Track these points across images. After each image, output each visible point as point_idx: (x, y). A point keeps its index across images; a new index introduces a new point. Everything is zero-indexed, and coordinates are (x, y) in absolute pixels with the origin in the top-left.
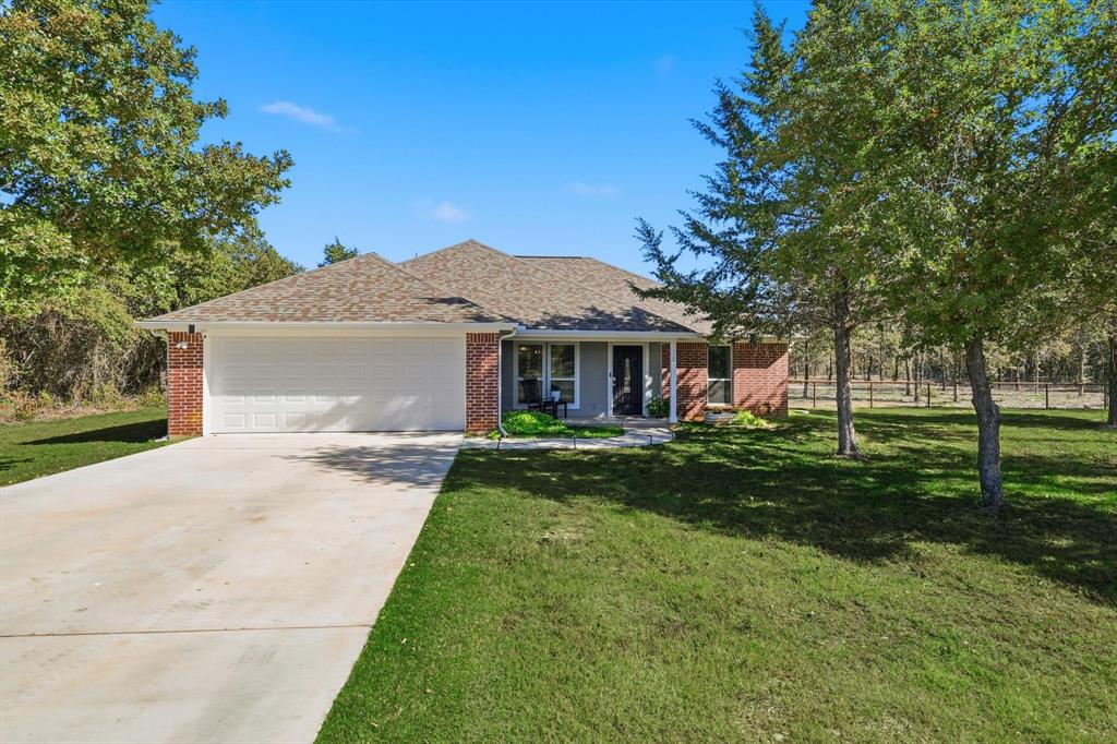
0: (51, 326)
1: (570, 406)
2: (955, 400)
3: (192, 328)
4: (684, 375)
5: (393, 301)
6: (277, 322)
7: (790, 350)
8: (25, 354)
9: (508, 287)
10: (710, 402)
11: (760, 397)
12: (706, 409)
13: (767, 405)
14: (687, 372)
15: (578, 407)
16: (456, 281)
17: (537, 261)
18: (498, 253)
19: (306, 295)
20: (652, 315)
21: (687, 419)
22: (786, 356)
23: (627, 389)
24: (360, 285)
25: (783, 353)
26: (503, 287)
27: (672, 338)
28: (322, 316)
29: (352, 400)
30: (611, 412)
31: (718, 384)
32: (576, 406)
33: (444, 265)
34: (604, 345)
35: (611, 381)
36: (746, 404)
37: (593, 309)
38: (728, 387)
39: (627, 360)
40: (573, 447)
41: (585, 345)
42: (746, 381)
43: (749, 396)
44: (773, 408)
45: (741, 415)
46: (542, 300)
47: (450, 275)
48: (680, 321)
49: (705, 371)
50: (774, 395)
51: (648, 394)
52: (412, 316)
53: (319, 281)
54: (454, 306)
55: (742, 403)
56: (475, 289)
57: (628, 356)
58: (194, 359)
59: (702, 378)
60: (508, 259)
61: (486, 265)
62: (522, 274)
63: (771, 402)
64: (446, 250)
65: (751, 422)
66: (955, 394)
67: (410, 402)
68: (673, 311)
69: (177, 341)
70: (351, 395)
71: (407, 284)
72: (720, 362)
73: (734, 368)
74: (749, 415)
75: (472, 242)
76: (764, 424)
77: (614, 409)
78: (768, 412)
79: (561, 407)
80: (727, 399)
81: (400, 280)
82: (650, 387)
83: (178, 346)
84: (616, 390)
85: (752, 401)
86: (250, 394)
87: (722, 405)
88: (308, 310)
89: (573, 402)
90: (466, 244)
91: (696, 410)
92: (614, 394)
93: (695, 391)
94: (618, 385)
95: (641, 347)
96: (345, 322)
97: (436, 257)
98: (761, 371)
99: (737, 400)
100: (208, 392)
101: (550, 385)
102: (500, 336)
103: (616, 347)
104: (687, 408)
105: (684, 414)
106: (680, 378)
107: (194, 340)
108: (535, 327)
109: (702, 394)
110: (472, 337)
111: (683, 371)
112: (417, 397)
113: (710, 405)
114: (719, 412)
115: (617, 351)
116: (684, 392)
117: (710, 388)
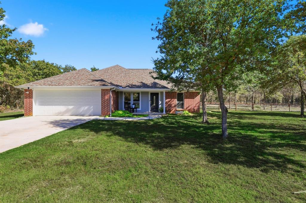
0: (9, 88)
1: (138, 109)
2: (264, 109)
3: (29, 88)
4: (170, 101)
5: (83, 80)
6: (51, 86)
7: (201, 94)
8: (4, 96)
9: (122, 77)
10: (178, 108)
11: (192, 107)
12: (176, 110)
13: (194, 109)
14: (171, 100)
15: (141, 110)
16: (109, 76)
17: (136, 70)
18: (123, 68)
19: (61, 79)
20: (159, 84)
21: (171, 113)
22: (199, 95)
23: (154, 105)
24: (77, 77)
26: (121, 77)
27: (164, 90)
28: (63, 84)
29: (71, 107)
30: (150, 111)
31: (179, 104)
32: (140, 109)
33: (108, 71)
34: (147, 93)
35: (150, 102)
36: (188, 109)
37: (142, 82)
38: (183, 104)
39: (155, 97)
40: (125, 119)
41: (143, 93)
42: (188, 103)
43: (189, 107)
44: (195, 110)
45: (185, 112)
46: (130, 80)
47: (108, 74)
48: (166, 86)
49: (176, 100)
50: (196, 106)
51: (160, 106)
52: (87, 85)
53: (67, 76)
54: (99, 82)
55: (187, 108)
56: (113, 78)
57: (155, 95)
58: (30, 96)
59: (175, 102)
60: (125, 70)
61: (119, 71)
62: (127, 74)
63: (195, 108)
64: (109, 68)
65: (187, 114)
66: (264, 107)
67: (86, 108)
68: (164, 83)
69: (26, 91)
70: (72, 106)
71: (89, 76)
72: (180, 97)
73: (184, 99)
74: (187, 112)
75: (117, 65)
76: (190, 114)
77: (151, 110)
78: (194, 111)
79: (135, 109)
80: (182, 108)
81: (88, 75)
82: (161, 104)
83: (26, 93)
85: (189, 108)
86: (46, 105)
87: (181, 109)
88: (60, 83)
89: (139, 108)
90: (115, 66)
91: (173, 111)
92: (151, 106)
93: (173, 105)
94: (152, 104)
95: (158, 93)
96: (68, 86)
97: (106, 69)
98: (192, 100)
99: (185, 108)
100: (35, 104)
101: (133, 103)
102: (111, 90)
103: (151, 93)
104: (171, 110)
105: (170, 112)
106: (169, 101)
107: (31, 91)
108: (125, 88)
109: (175, 106)
110: (103, 90)
111: (170, 100)
112: (89, 106)
113: (177, 109)
114: (179, 111)
115: (153, 94)
116: (170, 106)
117: (178, 104)
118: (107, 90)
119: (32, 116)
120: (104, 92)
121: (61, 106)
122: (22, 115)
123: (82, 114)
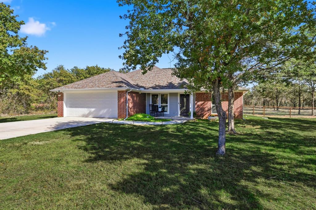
1: (165, 113)
3: (59, 91)
10: (213, 112)
15: (169, 113)
23: (185, 108)
25: (241, 96)
29: (93, 110)
30: (179, 116)
31: (215, 107)
32: (168, 113)
35: (179, 105)
37: (170, 83)
39: (185, 99)
41: (171, 94)
49: (211, 102)
50: (236, 111)
54: (117, 83)
57: (185, 97)
58: (62, 98)
59: (210, 104)
63: (236, 113)
67: (105, 111)
69: (59, 94)
70: (94, 108)
73: (222, 101)
77: (180, 114)
78: (235, 117)
84: (181, 108)
86: (74, 107)
87: (216, 114)
91: (206, 115)
92: (180, 110)
93: (207, 109)
95: (189, 94)
100: (65, 107)
101: (160, 106)
102: (127, 91)
103: (181, 94)
104: (204, 114)
105: (203, 117)
106: (202, 105)
107: (62, 94)
108: (148, 89)
109: (209, 110)
110: (119, 92)
111: (203, 102)
112: (108, 109)
113: (212, 114)
114: (213, 116)
115: (182, 96)
116: (203, 109)
117: (212, 108)
118: (122, 92)
119: (63, 116)
120: (121, 94)
121: (85, 109)
122: (57, 117)
123: (102, 117)
